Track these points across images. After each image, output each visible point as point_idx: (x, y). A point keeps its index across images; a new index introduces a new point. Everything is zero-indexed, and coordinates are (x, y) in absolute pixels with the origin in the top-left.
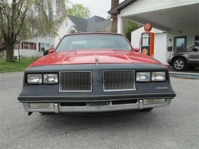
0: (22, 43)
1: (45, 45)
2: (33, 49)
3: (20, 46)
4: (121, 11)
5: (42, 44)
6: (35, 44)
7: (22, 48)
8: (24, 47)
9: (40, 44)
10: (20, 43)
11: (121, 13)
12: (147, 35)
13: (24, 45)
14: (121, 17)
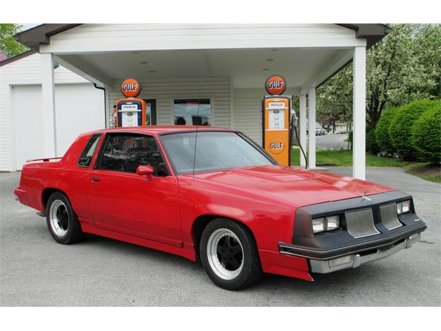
4: (51, 37)
11: (51, 42)
12: (134, 107)
14: (52, 54)
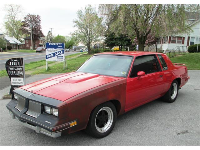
0: (170, 37)
1: (196, 39)
2: (181, 43)
3: (167, 40)
5: (191, 37)
6: (184, 38)
7: (169, 43)
8: (171, 41)
9: (189, 38)
10: (168, 37)
13: (171, 40)
